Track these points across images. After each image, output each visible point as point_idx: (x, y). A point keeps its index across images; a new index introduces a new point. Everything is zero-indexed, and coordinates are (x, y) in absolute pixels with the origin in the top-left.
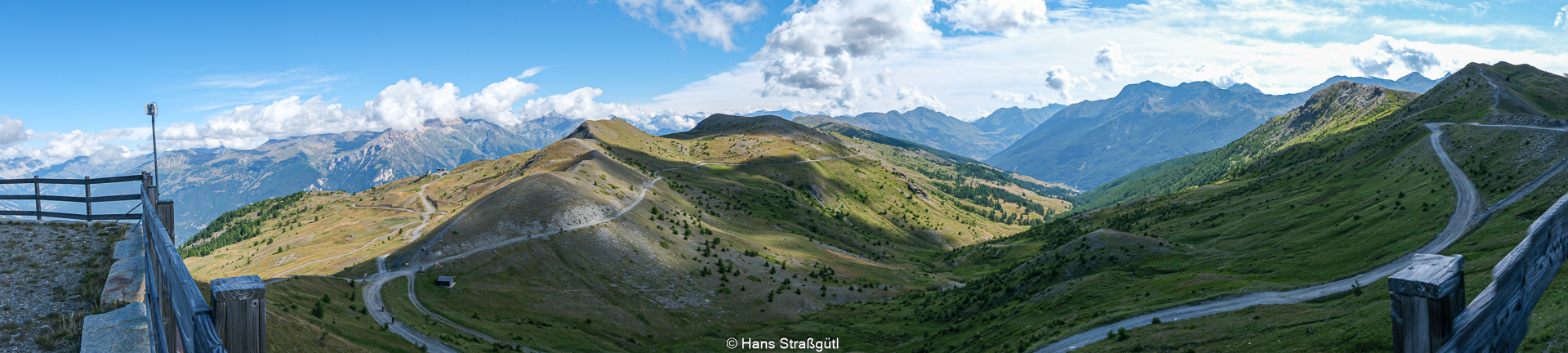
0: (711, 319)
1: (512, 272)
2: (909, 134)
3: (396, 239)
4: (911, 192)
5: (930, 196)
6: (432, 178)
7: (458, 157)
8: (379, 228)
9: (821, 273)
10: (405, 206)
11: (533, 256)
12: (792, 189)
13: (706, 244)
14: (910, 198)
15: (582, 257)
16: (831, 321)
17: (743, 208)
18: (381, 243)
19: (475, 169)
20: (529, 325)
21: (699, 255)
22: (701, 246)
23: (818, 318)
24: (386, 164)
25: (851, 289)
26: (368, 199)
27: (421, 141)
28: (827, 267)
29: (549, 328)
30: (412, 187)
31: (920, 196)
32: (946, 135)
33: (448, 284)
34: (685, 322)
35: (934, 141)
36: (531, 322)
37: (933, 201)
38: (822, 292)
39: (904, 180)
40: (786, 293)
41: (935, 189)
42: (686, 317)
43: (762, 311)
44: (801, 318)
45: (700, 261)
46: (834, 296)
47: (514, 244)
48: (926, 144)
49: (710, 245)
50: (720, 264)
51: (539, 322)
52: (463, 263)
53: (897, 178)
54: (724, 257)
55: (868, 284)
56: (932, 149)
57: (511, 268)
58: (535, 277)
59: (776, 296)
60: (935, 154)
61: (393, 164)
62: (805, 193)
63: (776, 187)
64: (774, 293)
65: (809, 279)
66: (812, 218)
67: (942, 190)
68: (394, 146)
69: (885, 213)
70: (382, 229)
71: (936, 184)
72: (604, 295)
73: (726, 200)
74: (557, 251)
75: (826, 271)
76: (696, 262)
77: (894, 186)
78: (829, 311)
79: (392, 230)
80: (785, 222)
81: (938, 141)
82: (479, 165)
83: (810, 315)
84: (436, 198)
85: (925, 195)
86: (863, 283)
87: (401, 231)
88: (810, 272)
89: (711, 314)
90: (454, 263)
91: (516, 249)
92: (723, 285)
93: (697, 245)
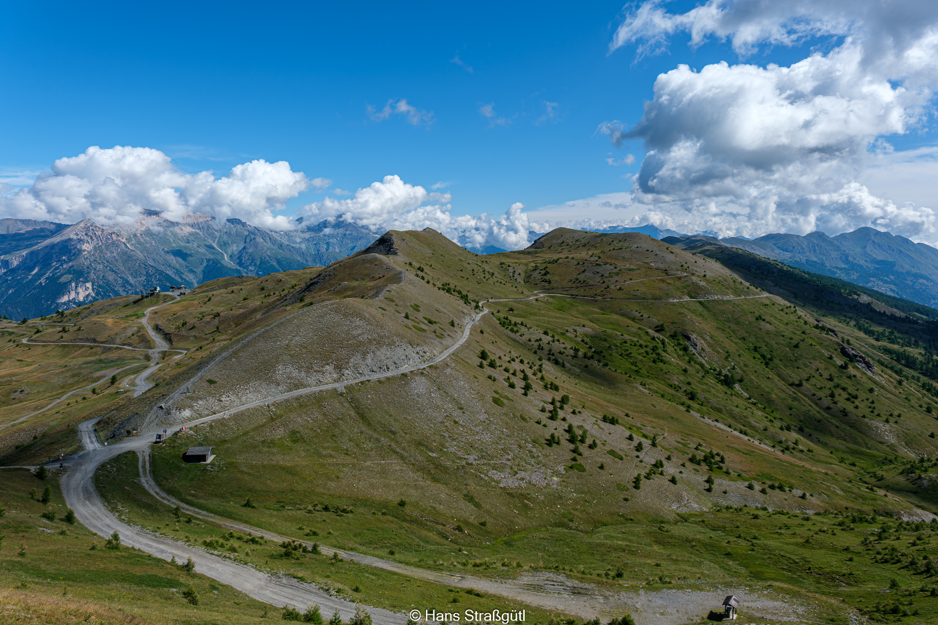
0: (562, 504)
1: (296, 437)
2: (841, 269)
3: (107, 392)
4: (846, 359)
5: (877, 368)
6: (161, 298)
7: (199, 270)
8: (74, 376)
9: (706, 459)
10: (118, 340)
11: (324, 414)
12: (661, 337)
13: (552, 403)
14: (844, 367)
15: (391, 415)
16: (723, 529)
17: (596, 357)
18: (79, 399)
19: (230, 289)
20: (324, 513)
21: (544, 417)
22: (546, 405)
23: (703, 521)
24: (80, 275)
25: (750, 487)
26: (50, 330)
27: (139, 243)
28: (715, 452)
29: (350, 515)
30: (129, 311)
31: (861, 366)
32: (908, 273)
33: (203, 458)
34: (526, 506)
35: (886, 282)
36: (326, 509)
37: (882, 377)
38: (707, 486)
39: (834, 339)
40: (657, 480)
41: (886, 358)
42: (528, 499)
43: (626, 500)
44: (677, 517)
45: (545, 426)
46: (725, 492)
47: (297, 399)
48: (869, 285)
49: (558, 404)
50: (569, 430)
51: (338, 508)
52: (225, 425)
53: (824, 334)
54: (575, 421)
55: (777, 485)
56: (881, 294)
57: (294, 432)
58: (326, 445)
59: (643, 482)
60: (887, 303)
61: (92, 276)
62: (679, 344)
63: (640, 332)
64: (642, 477)
65: (688, 464)
66: (690, 380)
67: (898, 361)
68: (95, 247)
69: (800, 385)
70: (78, 377)
71: (887, 351)
72: (422, 469)
73: (573, 345)
74: (357, 408)
75: (713, 457)
76: (540, 426)
77: (818, 347)
78: (720, 515)
79: (99, 379)
80: (651, 381)
81: (892, 282)
82: (236, 284)
83: (691, 515)
84: (171, 329)
85: (869, 366)
86: (769, 483)
87: (114, 380)
88: (690, 456)
89: (561, 498)
90: (211, 426)
91: (301, 406)
92: (574, 459)
93: (541, 404)
